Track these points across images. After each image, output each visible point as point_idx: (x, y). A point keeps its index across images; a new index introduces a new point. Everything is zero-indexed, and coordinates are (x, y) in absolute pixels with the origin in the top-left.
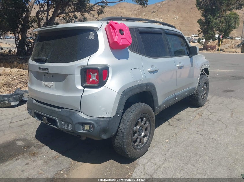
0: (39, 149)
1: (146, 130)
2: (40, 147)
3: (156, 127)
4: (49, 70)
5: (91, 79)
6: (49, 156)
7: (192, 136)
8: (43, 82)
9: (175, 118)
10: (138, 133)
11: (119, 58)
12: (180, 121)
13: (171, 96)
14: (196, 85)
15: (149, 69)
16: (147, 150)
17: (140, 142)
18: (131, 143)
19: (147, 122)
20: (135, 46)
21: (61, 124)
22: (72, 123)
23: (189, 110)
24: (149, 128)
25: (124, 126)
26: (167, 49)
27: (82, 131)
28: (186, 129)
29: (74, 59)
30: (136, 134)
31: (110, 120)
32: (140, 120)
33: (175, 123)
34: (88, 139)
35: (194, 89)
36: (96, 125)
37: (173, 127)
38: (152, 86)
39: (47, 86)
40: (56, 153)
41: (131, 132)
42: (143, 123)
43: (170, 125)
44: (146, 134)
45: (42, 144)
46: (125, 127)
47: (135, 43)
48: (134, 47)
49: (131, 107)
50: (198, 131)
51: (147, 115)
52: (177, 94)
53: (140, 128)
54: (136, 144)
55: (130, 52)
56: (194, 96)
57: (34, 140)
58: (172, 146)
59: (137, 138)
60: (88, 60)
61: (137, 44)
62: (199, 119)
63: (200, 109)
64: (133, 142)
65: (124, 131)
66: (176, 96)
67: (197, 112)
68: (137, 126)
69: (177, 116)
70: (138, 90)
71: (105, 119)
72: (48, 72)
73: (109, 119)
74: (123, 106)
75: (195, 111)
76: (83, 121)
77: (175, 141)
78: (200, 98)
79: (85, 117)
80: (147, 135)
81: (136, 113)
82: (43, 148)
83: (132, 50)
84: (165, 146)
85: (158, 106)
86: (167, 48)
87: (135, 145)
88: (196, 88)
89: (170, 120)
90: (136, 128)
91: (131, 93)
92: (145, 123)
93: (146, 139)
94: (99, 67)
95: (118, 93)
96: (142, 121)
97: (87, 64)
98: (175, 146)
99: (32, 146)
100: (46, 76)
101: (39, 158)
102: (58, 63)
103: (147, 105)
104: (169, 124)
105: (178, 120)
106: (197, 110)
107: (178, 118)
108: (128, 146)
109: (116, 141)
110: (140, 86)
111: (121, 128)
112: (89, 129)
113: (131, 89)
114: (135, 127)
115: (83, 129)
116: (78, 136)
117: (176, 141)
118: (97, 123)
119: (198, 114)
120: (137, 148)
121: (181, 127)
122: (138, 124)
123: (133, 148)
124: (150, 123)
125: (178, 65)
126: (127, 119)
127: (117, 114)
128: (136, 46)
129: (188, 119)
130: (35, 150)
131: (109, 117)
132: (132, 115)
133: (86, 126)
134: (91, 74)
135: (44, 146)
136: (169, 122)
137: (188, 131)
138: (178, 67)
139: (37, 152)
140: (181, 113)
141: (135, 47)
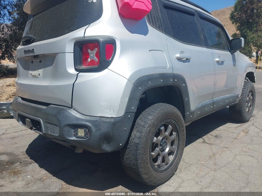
0: (24, 166)
1: (172, 144)
2: (27, 164)
3: (187, 144)
4: (35, 51)
5: (89, 60)
6: (35, 176)
7: (238, 158)
8: (30, 72)
9: (211, 135)
10: (161, 147)
11: (132, 32)
12: (219, 138)
13: (208, 101)
14: (239, 92)
15: (178, 55)
16: (174, 174)
17: (163, 161)
18: (149, 160)
19: (174, 133)
20: (157, 21)
21: (46, 128)
22: (59, 125)
23: (229, 125)
24: (176, 142)
25: (138, 134)
26: (202, 37)
27: (74, 138)
28: (228, 149)
29: (67, 31)
30: (156, 149)
31: (115, 122)
32: (162, 128)
33: (212, 140)
34: (85, 152)
35: (237, 97)
36: (94, 129)
37: (209, 145)
38: (181, 79)
39: (34, 76)
40: (46, 173)
41: (149, 145)
42: (167, 133)
43: (206, 143)
44: (173, 150)
45: (30, 160)
46: (140, 135)
47: (157, 17)
48: (155, 22)
49: (150, 108)
50: (246, 152)
51: (174, 122)
52: (215, 99)
53: (164, 141)
54: (156, 164)
55: (150, 27)
56: (236, 107)
57: (23, 155)
58: (210, 170)
59: (159, 155)
60: (85, 30)
61: (160, 20)
62: (244, 136)
63: (245, 125)
64: (151, 160)
65: (137, 141)
66: (214, 102)
67: (241, 128)
68: (159, 137)
69: (214, 132)
70: (161, 82)
71: (108, 120)
72: (34, 54)
73: (114, 119)
74: (136, 103)
75: (238, 127)
76: (75, 122)
77: (213, 164)
78: (244, 110)
79: (78, 116)
80: (174, 152)
81: (157, 115)
82: (31, 166)
83: (153, 25)
84: (200, 170)
85: (190, 112)
86: (202, 35)
87: (155, 166)
88: (239, 96)
89: (205, 136)
90: (157, 140)
91: (150, 84)
92: (171, 134)
93: (171, 158)
94: (101, 38)
95: (129, 80)
96: (166, 130)
97: (83, 36)
98: (215, 170)
99: (17, 162)
100: (34, 63)
101: (20, 179)
102: (47, 39)
103: (174, 107)
104: (204, 142)
105: (216, 137)
106: (240, 126)
107: (216, 135)
108: (145, 166)
109: (126, 156)
110: (163, 76)
111: (134, 136)
112: (83, 135)
113: (150, 78)
114: (155, 138)
115: (76, 135)
116: (71, 148)
117: (215, 164)
118: (96, 126)
119: (243, 131)
120: (159, 170)
121: (221, 146)
122: (160, 134)
123: (151, 169)
124: (178, 135)
125: (217, 59)
126: (142, 123)
127: (127, 112)
128: (159, 22)
129: (229, 136)
130: (19, 168)
131: (114, 116)
132: (151, 118)
133: (79, 130)
134: (89, 51)
135: (33, 163)
136: (204, 139)
137: (231, 151)
138: (218, 62)
139: (21, 171)
140: (220, 129)
141: (157, 23)
